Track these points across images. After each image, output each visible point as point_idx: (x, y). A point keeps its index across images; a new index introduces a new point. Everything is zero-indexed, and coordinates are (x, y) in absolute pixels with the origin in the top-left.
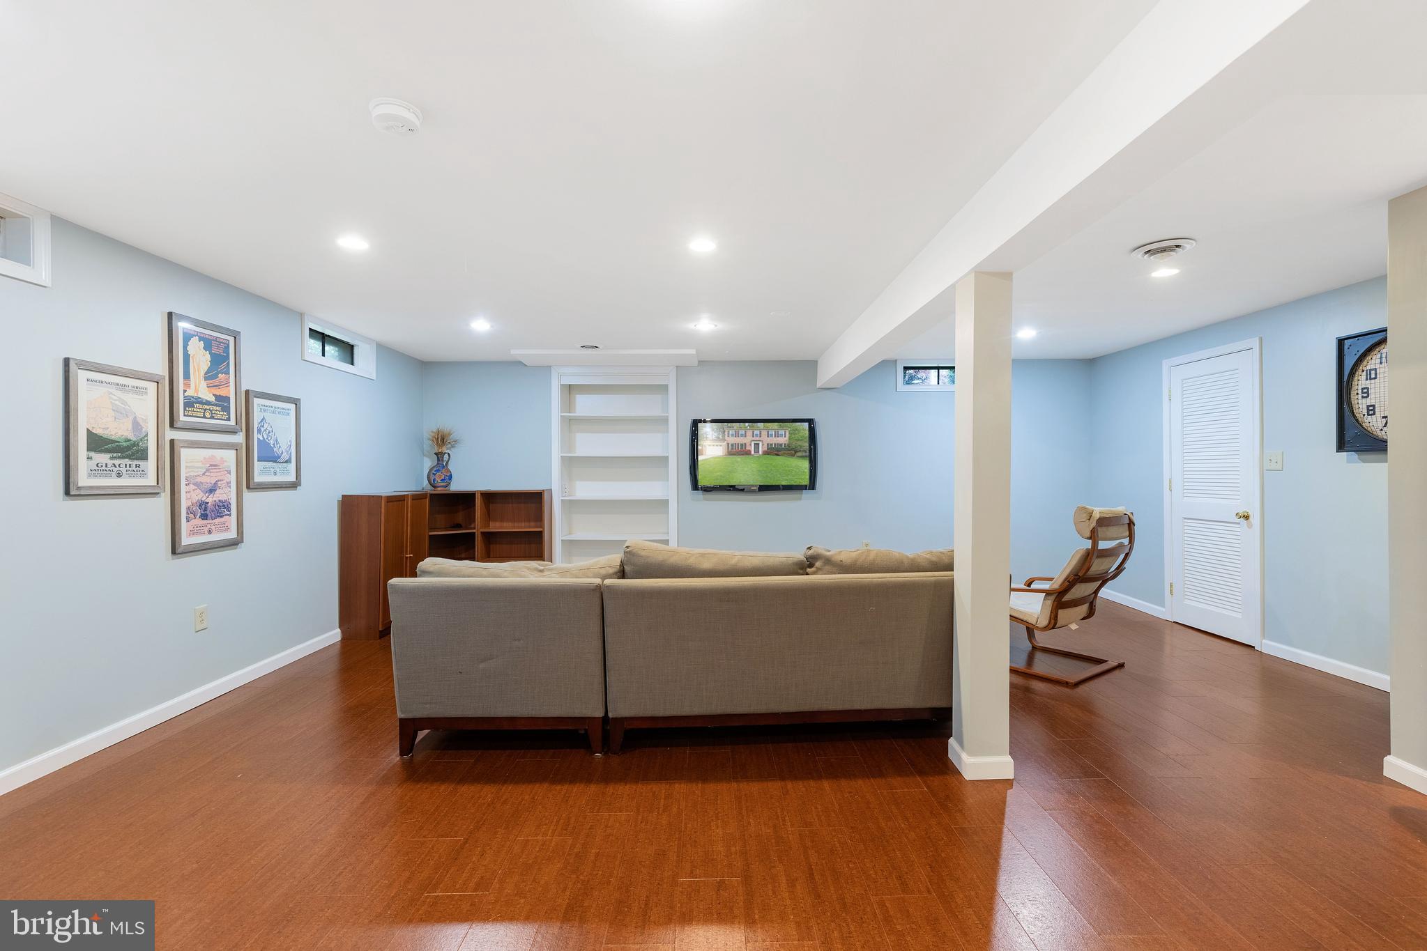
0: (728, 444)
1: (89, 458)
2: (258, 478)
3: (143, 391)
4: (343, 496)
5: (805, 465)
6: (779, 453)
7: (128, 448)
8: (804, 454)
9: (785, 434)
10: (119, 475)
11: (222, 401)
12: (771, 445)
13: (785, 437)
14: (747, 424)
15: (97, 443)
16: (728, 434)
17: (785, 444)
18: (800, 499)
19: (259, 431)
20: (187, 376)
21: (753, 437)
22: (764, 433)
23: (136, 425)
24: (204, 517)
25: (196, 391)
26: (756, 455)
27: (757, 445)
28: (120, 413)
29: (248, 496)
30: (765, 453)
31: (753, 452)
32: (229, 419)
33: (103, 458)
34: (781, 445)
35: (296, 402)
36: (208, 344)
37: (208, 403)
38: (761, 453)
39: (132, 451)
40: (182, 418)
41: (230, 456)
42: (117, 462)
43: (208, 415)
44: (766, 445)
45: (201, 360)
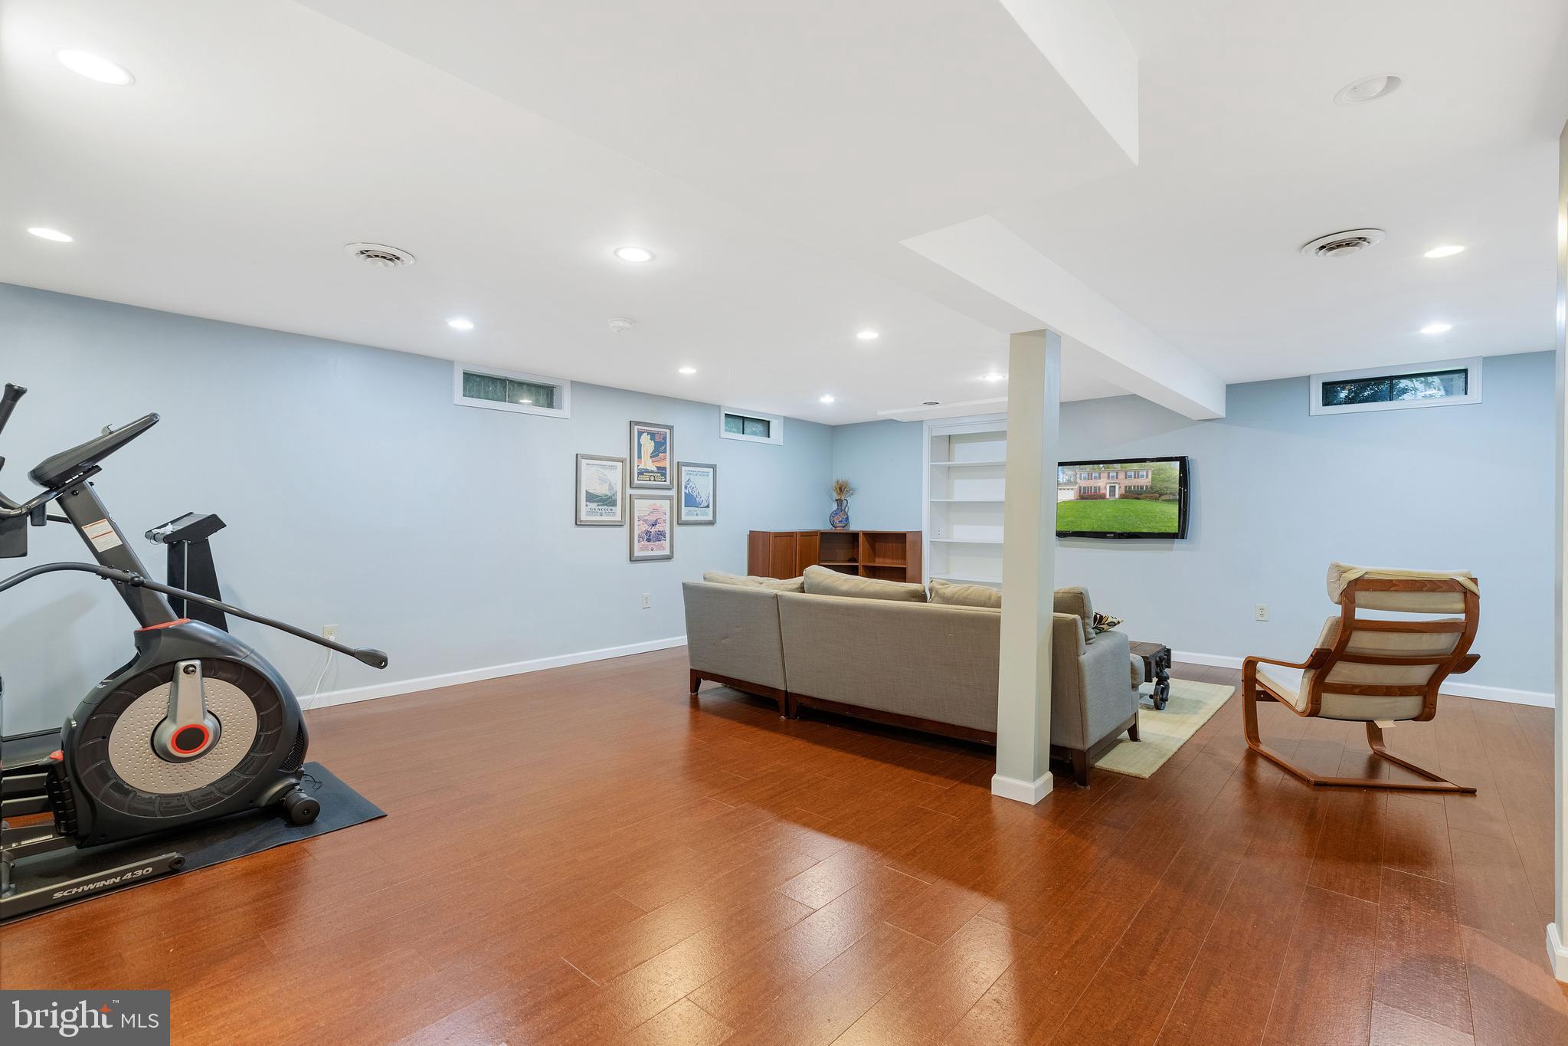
0: (1080, 487)
1: (587, 505)
2: (684, 518)
3: (614, 468)
4: (750, 531)
5: (1174, 510)
6: (1139, 496)
7: (607, 500)
8: (1171, 497)
9: (1147, 474)
10: (601, 515)
11: (662, 470)
12: (1130, 487)
13: (1147, 477)
14: (1101, 466)
15: (591, 498)
16: (1081, 476)
17: (1147, 486)
18: (1172, 550)
19: (686, 488)
20: (640, 457)
21: (1108, 478)
22: (1122, 476)
23: (611, 487)
24: (649, 540)
25: (645, 465)
26: (1112, 499)
27: (1113, 489)
28: (602, 480)
29: (677, 528)
30: (1123, 497)
31: (1108, 496)
32: (665, 481)
33: (594, 505)
34: (1142, 487)
35: (714, 467)
36: (652, 435)
37: (652, 472)
38: (1117, 496)
39: (609, 501)
40: (636, 482)
41: (665, 505)
42: (600, 507)
43: (652, 479)
44: (1123, 488)
45: (648, 445)
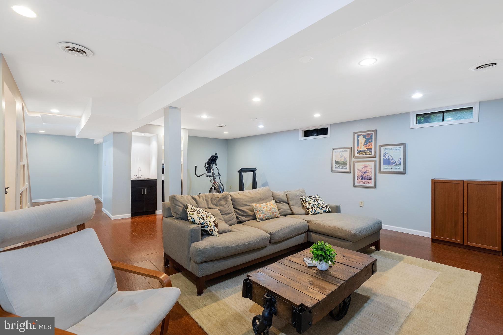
1: (335, 165)
2: (382, 170)
3: (347, 151)
7: (343, 163)
10: (341, 169)
11: (370, 150)
15: (337, 163)
19: (384, 156)
20: (358, 145)
23: (345, 159)
24: (362, 179)
25: (361, 148)
28: (341, 156)
29: (378, 175)
32: (372, 154)
33: (338, 165)
35: (404, 145)
36: (365, 136)
37: (364, 151)
39: (345, 164)
40: (356, 155)
41: (372, 164)
42: (341, 166)
43: (364, 154)
45: (362, 140)
